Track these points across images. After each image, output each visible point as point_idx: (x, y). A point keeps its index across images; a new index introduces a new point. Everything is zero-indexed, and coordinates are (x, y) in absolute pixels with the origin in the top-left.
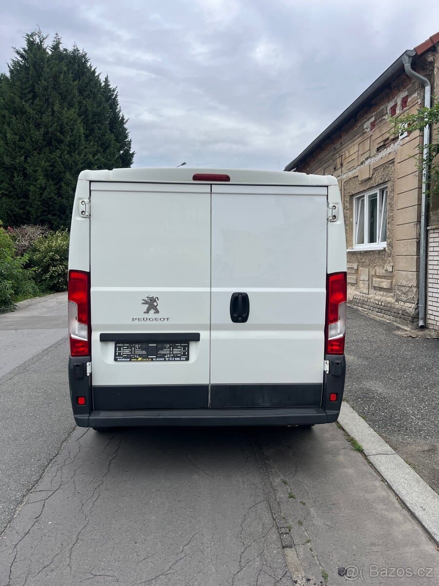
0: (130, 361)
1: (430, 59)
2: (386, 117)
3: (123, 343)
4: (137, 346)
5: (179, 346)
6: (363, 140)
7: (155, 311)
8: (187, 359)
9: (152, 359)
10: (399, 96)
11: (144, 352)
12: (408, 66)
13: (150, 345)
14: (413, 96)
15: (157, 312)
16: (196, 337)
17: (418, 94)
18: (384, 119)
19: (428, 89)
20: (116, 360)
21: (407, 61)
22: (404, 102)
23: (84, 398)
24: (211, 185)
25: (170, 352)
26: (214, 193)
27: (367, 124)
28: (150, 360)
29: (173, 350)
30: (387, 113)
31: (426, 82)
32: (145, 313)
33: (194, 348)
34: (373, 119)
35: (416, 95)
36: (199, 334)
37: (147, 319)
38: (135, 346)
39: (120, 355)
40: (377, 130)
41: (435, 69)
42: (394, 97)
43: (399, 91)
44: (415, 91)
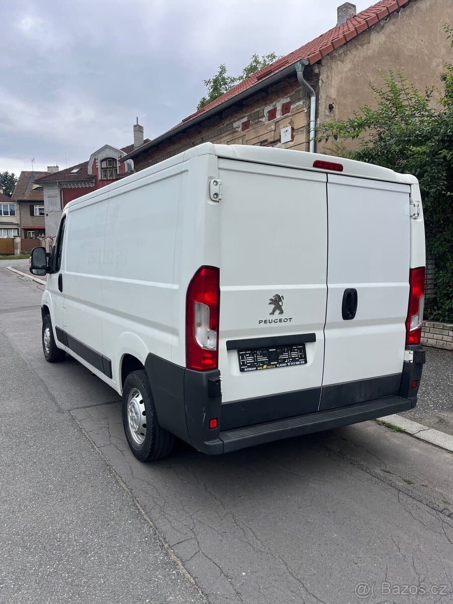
0: (257, 369)
1: (317, 71)
2: (263, 120)
3: (245, 350)
4: (258, 352)
5: (296, 349)
6: (234, 138)
7: (279, 312)
8: (306, 362)
9: (276, 365)
10: (280, 101)
11: (265, 359)
12: (300, 74)
13: (270, 350)
14: (298, 104)
15: (282, 312)
16: (311, 338)
17: (303, 103)
18: (261, 121)
19: (313, 99)
20: (242, 370)
21: (300, 69)
22: (286, 109)
23: (216, 421)
24: (327, 173)
25: (289, 356)
26: (329, 183)
27: (238, 124)
28: (274, 366)
29: (291, 354)
30: (264, 116)
31: (312, 92)
32: (270, 314)
33: (310, 349)
34: (245, 120)
35: (301, 103)
36: (314, 335)
37: (272, 320)
38: (256, 352)
39: (244, 364)
40: (252, 131)
41: (320, 82)
42: (273, 102)
43: (279, 97)
44: (299, 100)
